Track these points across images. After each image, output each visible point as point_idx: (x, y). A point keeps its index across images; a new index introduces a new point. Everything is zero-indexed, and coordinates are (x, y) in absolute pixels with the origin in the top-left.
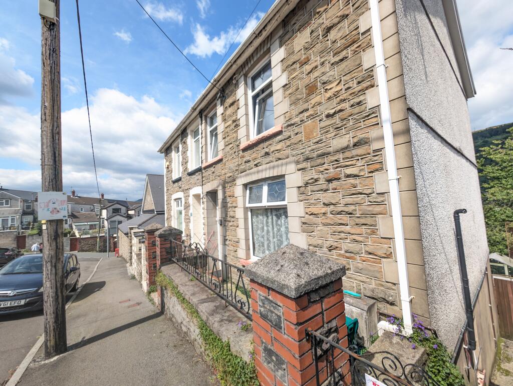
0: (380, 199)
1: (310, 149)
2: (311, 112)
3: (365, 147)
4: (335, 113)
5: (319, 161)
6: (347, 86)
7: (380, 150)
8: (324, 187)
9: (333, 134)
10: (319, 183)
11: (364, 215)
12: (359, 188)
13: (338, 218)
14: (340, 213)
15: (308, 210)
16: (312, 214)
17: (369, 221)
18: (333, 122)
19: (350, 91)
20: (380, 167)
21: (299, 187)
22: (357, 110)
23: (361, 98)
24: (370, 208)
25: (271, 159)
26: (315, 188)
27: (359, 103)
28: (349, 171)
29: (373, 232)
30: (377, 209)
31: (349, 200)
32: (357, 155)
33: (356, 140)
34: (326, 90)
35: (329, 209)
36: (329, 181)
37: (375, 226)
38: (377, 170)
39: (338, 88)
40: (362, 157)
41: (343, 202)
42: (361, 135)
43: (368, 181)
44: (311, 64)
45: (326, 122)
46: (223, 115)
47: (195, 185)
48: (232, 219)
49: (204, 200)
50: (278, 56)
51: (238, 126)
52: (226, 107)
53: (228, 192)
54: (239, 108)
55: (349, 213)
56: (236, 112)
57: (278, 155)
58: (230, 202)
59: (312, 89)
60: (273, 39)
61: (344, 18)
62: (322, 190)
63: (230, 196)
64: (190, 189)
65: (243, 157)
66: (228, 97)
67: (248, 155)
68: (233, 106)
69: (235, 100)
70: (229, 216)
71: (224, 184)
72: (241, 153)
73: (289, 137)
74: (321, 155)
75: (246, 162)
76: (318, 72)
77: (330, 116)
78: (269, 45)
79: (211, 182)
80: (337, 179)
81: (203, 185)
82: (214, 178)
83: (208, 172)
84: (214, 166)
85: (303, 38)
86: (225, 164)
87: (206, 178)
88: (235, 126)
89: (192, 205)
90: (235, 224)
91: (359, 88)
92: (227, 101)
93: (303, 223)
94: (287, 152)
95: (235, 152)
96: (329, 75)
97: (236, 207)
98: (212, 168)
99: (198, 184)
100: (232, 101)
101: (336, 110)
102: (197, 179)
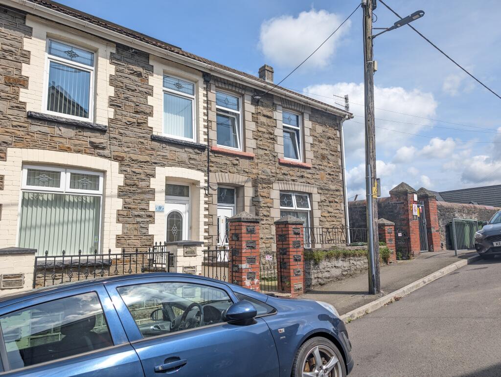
2: (323, 167)
7: (342, 195)
8: (329, 204)
9: (330, 183)
10: (326, 202)
12: (338, 208)
13: (332, 219)
15: (322, 214)
16: (324, 216)
20: (342, 201)
21: (319, 202)
25: (304, 181)
35: (329, 214)
36: (330, 202)
44: (323, 145)
45: (328, 176)
46: (254, 116)
47: (181, 164)
48: (265, 218)
49: (211, 191)
50: (308, 124)
51: (274, 140)
52: (259, 113)
53: (261, 191)
54: (275, 127)
55: (336, 217)
56: (272, 127)
57: (308, 181)
58: (263, 202)
59: (323, 157)
60: (306, 111)
61: (334, 139)
62: (327, 206)
63: (263, 197)
64: (155, 163)
65: (281, 169)
66: (263, 106)
67: (285, 169)
68: (268, 119)
69: (272, 116)
70: (262, 215)
71: (255, 183)
72: (277, 164)
73: (314, 174)
74: (326, 190)
75: (284, 174)
76: (325, 152)
77: (330, 174)
78: (303, 111)
79: (229, 174)
80: (332, 202)
81: (210, 171)
82: (236, 171)
83: (223, 160)
84: (238, 158)
85: (319, 129)
86: (258, 165)
87: (217, 165)
88: (271, 138)
89: (161, 192)
90: (269, 223)
91: (338, 170)
92: (261, 108)
93: (321, 221)
94: (313, 181)
95: (271, 160)
96: (330, 157)
97: (271, 207)
98: (231, 158)
99: (192, 166)
100: (269, 114)
101: (331, 173)
102: (190, 158)
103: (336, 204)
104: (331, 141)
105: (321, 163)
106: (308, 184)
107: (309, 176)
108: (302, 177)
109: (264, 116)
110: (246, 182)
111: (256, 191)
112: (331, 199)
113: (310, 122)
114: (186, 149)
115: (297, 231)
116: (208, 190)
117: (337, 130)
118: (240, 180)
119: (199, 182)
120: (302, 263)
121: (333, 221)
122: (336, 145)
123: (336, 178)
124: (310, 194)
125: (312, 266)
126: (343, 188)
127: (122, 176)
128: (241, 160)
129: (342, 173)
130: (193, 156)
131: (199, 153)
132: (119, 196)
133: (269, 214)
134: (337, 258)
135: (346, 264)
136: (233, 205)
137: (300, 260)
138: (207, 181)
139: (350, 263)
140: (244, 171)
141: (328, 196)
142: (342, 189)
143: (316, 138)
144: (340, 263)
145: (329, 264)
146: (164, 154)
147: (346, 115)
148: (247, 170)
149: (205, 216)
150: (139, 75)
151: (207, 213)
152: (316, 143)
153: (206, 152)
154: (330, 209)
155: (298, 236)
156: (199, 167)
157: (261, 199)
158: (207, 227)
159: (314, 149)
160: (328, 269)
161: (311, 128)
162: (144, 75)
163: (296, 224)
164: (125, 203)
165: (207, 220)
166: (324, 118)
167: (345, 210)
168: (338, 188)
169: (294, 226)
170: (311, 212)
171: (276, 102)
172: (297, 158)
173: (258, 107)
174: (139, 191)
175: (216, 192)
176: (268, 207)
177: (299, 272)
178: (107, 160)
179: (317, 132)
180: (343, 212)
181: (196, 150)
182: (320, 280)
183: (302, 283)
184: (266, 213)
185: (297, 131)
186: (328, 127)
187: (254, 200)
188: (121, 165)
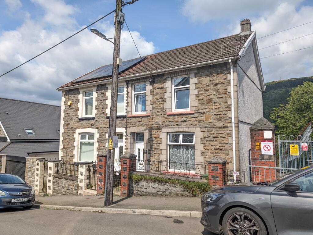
0: (230, 145)
1: (207, 124)
2: (208, 110)
3: (227, 128)
4: (218, 114)
5: (211, 130)
6: (222, 107)
7: (231, 131)
8: (212, 139)
9: (217, 121)
10: (210, 138)
11: (225, 150)
13: (217, 151)
14: (217, 149)
15: (205, 148)
17: (227, 152)
18: (217, 117)
19: (223, 109)
20: (231, 136)
21: (201, 138)
22: (225, 116)
23: (227, 113)
24: (227, 148)
25: (187, 124)
26: (208, 139)
27: (226, 114)
28: (221, 135)
29: (228, 155)
30: (229, 148)
31: (221, 145)
32: (224, 131)
33: (224, 126)
34: (215, 105)
35: (213, 148)
36: (214, 138)
37: (228, 153)
38: (230, 137)
39: (219, 106)
40: (226, 131)
41: (219, 145)
42: (226, 125)
43: (227, 139)
45: (215, 117)
46: (152, 91)
48: (156, 150)
49: (127, 137)
50: (194, 80)
51: (164, 101)
52: (155, 88)
56: (163, 93)
57: (191, 123)
60: (192, 72)
61: (222, 83)
65: (168, 118)
67: (171, 118)
68: (161, 89)
69: (163, 87)
72: (166, 116)
73: (198, 117)
75: (170, 122)
76: (212, 97)
81: (127, 127)
82: (140, 125)
83: (134, 120)
84: (141, 118)
85: (206, 80)
86: (152, 119)
87: (131, 124)
90: (159, 153)
91: (226, 109)
92: (156, 84)
93: (203, 152)
95: (161, 114)
96: (216, 100)
97: (160, 143)
99: (120, 126)
100: (160, 86)
102: (120, 123)
103: (222, 139)
105: (206, 107)
106: (191, 126)
107: (192, 119)
108: (185, 121)
109: (158, 88)
110: (145, 130)
112: (215, 135)
118: (142, 130)
119: (123, 133)
120: (127, 179)
122: (225, 88)
127: (98, 134)
131: (123, 120)
135: (161, 187)
145: (147, 184)
148: (146, 124)
150: (103, 93)
152: (202, 92)
153: (126, 118)
155: (126, 165)
156: (123, 126)
157: (154, 139)
159: (199, 98)
160: (146, 187)
177: (125, 184)
178: (94, 129)
179: (203, 83)
183: (127, 190)
184: (156, 147)
186: (216, 75)
187: (149, 139)
188: (98, 130)
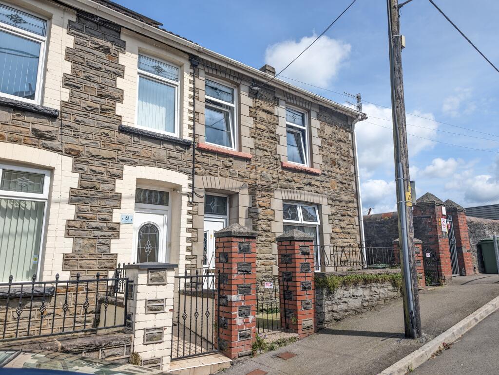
1: (334, 194)
2: (333, 174)
3: (352, 205)
5: (338, 203)
7: (355, 208)
8: (341, 218)
9: (342, 192)
12: (351, 222)
13: (345, 235)
14: (346, 233)
15: (334, 230)
16: (336, 233)
21: (329, 215)
26: (336, 218)
28: (349, 213)
30: (356, 232)
31: (349, 227)
34: (340, 169)
36: (342, 215)
37: (355, 239)
39: (344, 172)
41: (347, 227)
43: (353, 219)
44: (333, 149)
45: (340, 185)
46: (252, 110)
47: (157, 163)
48: (264, 234)
49: (196, 199)
50: (316, 123)
51: (275, 139)
52: (258, 107)
53: (261, 201)
54: (277, 124)
55: (349, 233)
56: (273, 124)
57: (317, 189)
58: (263, 213)
59: (334, 163)
60: (312, 109)
61: (345, 142)
62: (339, 220)
63: (262, 207)
64: (123, 161)
65: (284, 174)
66: (262, 99)
67: (289, 175)
68: (269, 115)
69: (273, 111)
70: (260, 229)
71: (253, 190)
72: (279, 169)
73: (323, 181)
74: (338, 201)
75: (288, 180)
76: (336, 157)
77: (341, 183)
78: (309, 108)
79: (220, 178)
80: (345, 216)
81: (196, 173)
82: (228, 174)
83: (213, 160)
84: (231, 159)
85: (329, 130)
86: (256, 169)
87: (205, 167)
88: (272, 138)
89: (129, 198)
90: (270, 239)
91: (350, 178)
92: (260, 101)
93: (332, 238)
94: (322, 190)
95: (272, 163)
96: (341, 162)
97: (272, 220)
98: (223, 159)
99: (173, 167)
100: (269, 109)
101: (343, 182)
102: (170, 157)
103: (349, 218)
104: (342, 144)
105: (331, 169)
106: (316, 194)
107: (318, 184)
108: (310, 184)
109: (264, 111)
110: (241, 188)
111: (254, 200)
112: (344, 212)
113: (318, 122)
114: (165, 145)
115: (305, 250)
116: (192, 197)
117: (349, 132)
118: (234, 186)
119: (181, 186)
120: (312, 292)
121: (346, 238)
122: (347, 149)
123: (349, 187)
124: (319, 206)
125: (325, 296)
126: (357, 199)
127: (77, 175)
128: (235, 162)
129: (356, 182)
130: (173, 154)
131: (182, 151)
132: (71, 202)
133: (269, 228)
134: (356, 284)
135: (367, 292)
136: (225, 217)
137: (309, 289)
138: (192, 186)
139: (371, 291)
140: (239, 175)
141: (340, 208)
142: (355, 200)
143: (325, 140)
144: (359, 291)
145: (346, 292)
146: (136, 150)
147: (359, 115)
148: (243, 174)
149: (188, 230)
150: (107, 51)
151: (190, 226)
152: (325, 146)
153: (191, 149)
154: (343, 224)
155: (307, 257)
156: (182, 168)
157: (259, 210)
158: (190, 244)
159: (323, 153)
160: (346, 300)
161: (319, 128)
162: (112, 52)
163: (304, 241)
164: (79, 211)
165: (190, 235)
166: (334, 118)
167: (359, 225)
168: (351, 199)
169: (301, 244)
170: (321, 227)
171: (277, 96)
172: (303, 163)
173: (257, 100)
174: (100, 195)
175: (203, 200)
176: (268, 220)
177: (308, 304)
178: (55, 155)
179: (326, 133)
180: (357, 228)
181: (178, 147)
182: (335, 314)
183: (312, 318)
184: (265, 227)
185: (303, 131)
186: (338, 128)
187: (251, 210)
188: (76, 162)
